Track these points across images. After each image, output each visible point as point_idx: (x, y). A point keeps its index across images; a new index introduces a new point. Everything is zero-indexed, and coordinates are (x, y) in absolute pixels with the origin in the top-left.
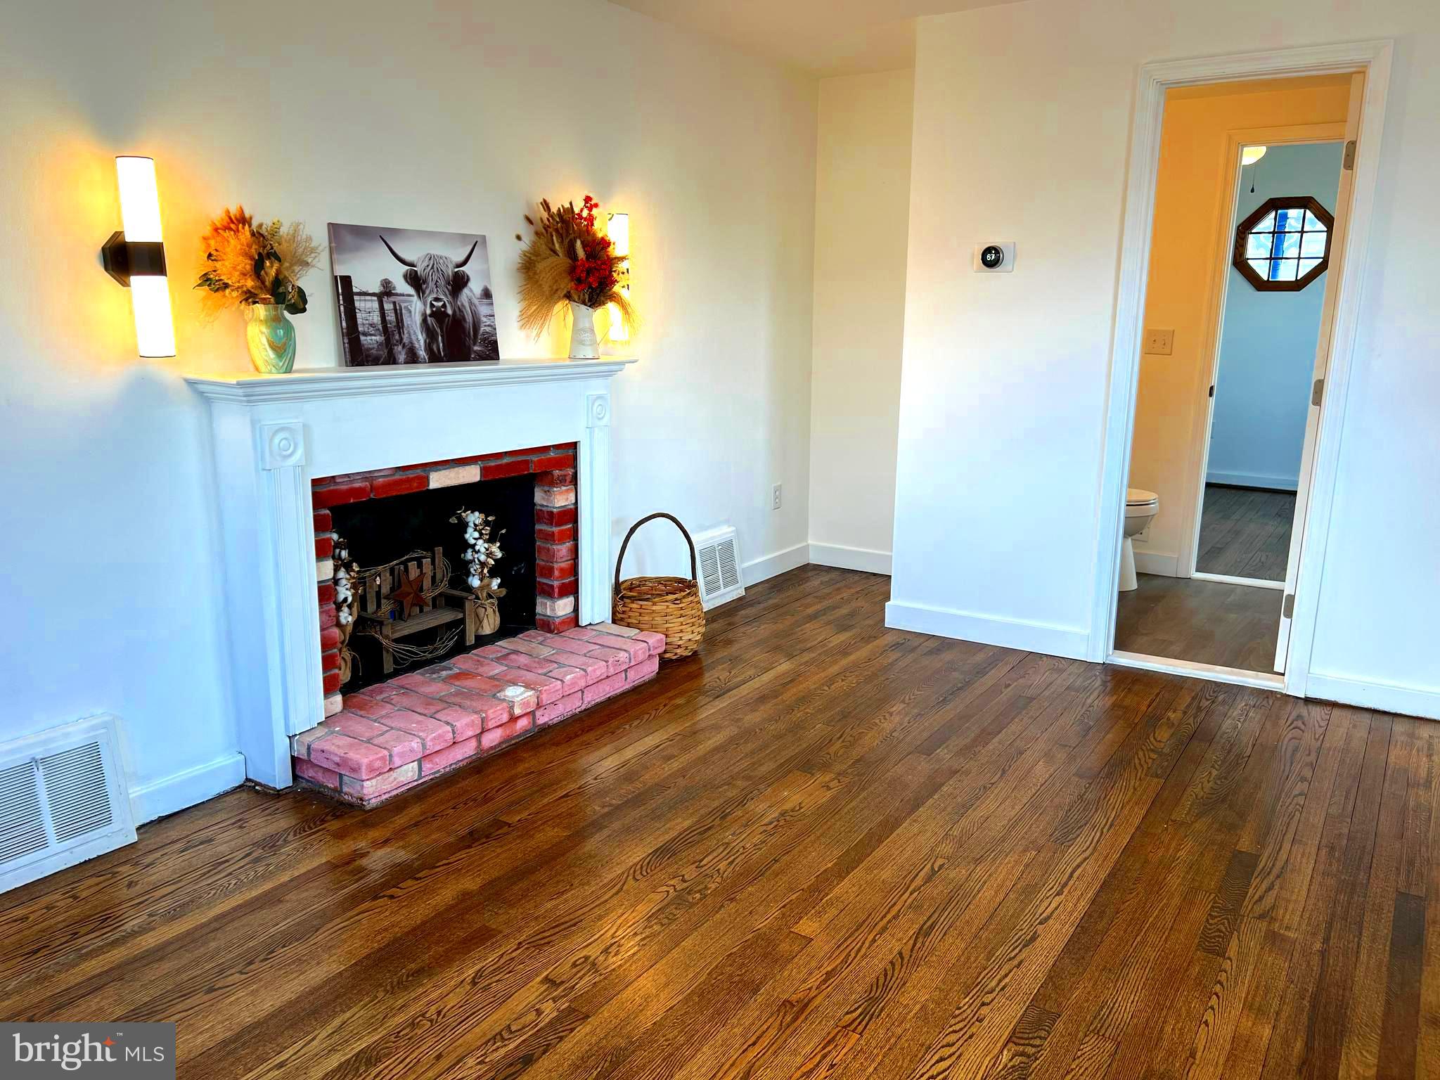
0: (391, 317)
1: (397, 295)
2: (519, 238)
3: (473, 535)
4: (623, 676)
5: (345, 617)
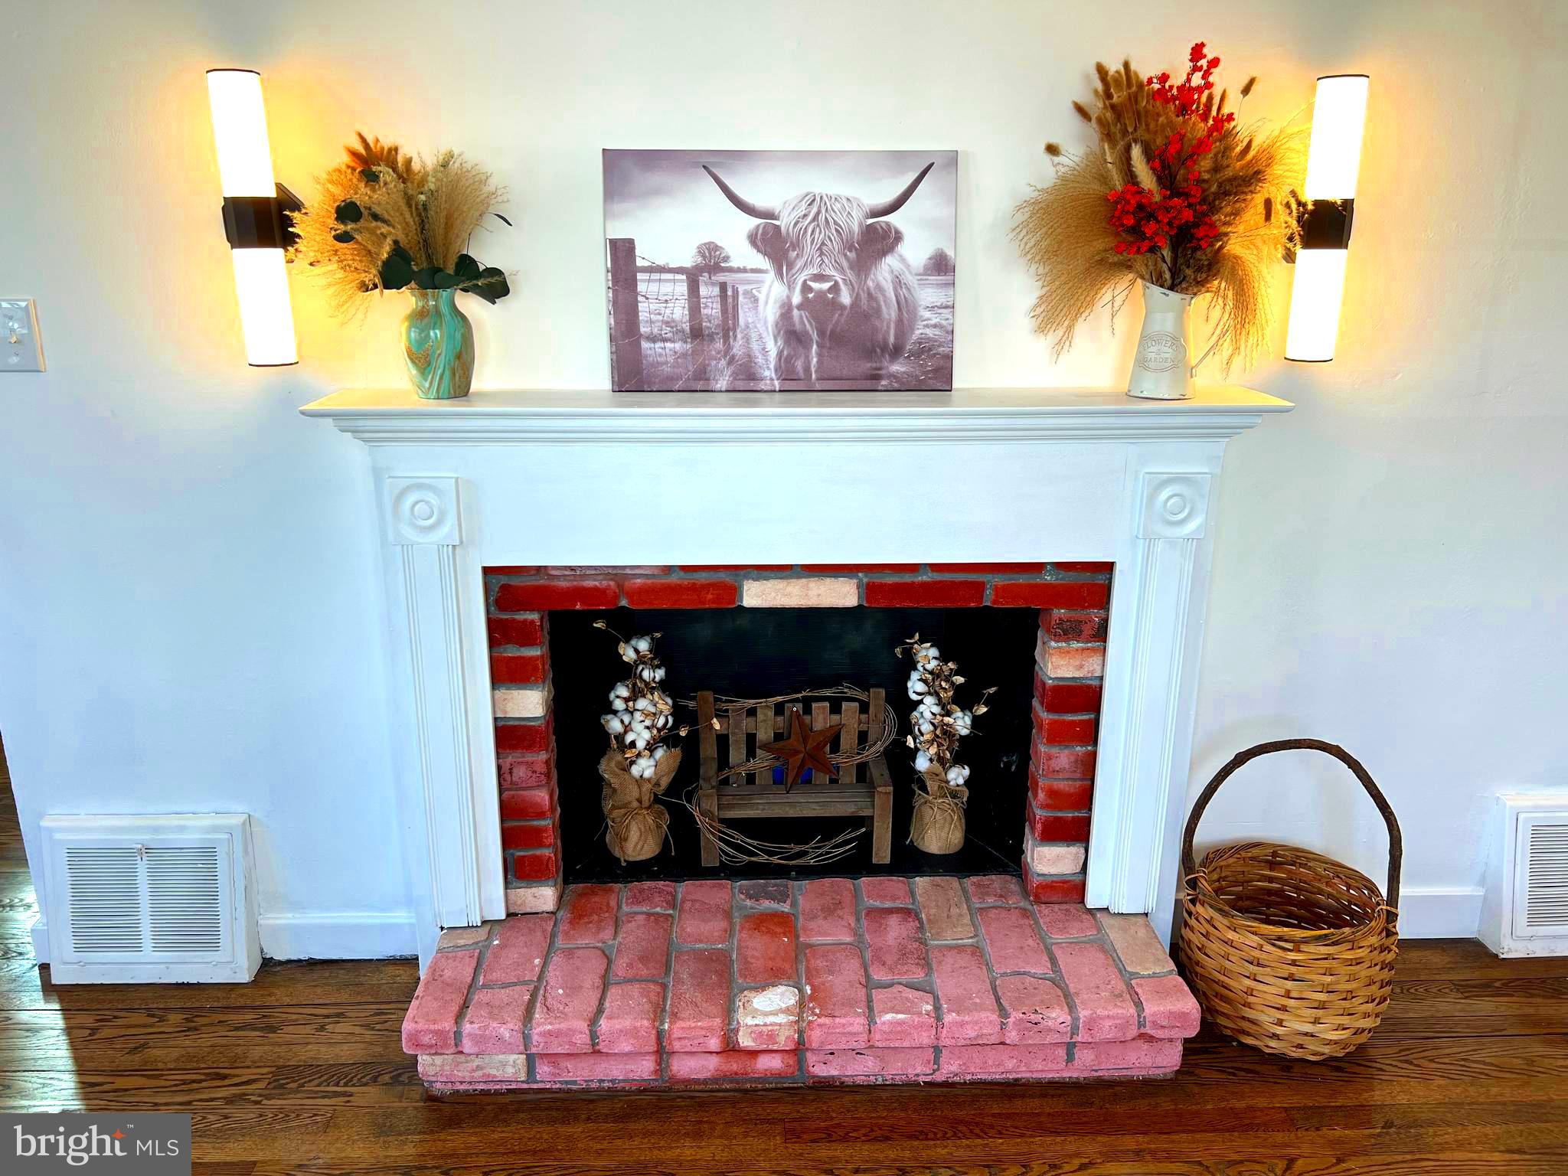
0: (712, 310)
1: (731, 270)
2: (1052, 149)
3: (915, 686)
4: (1062, 1052)
5: (645, 768)
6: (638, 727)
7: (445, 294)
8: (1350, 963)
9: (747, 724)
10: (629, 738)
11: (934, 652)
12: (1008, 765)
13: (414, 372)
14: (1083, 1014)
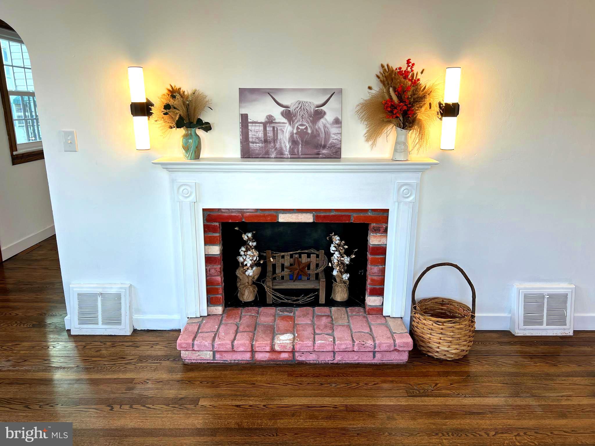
0: (270, 134)
1: (276, 123)
2: (370, 88)
3: (332, 248)
4: (371, 354)
5: (250, 272)
6: (248, 260)
7: (193, 129)
8: (458, 329)
9: (281, 261)
10: (245, 263)
11: (338, 238)
12: (361, 273)
13: (184, 152)
14: (377, 342)
